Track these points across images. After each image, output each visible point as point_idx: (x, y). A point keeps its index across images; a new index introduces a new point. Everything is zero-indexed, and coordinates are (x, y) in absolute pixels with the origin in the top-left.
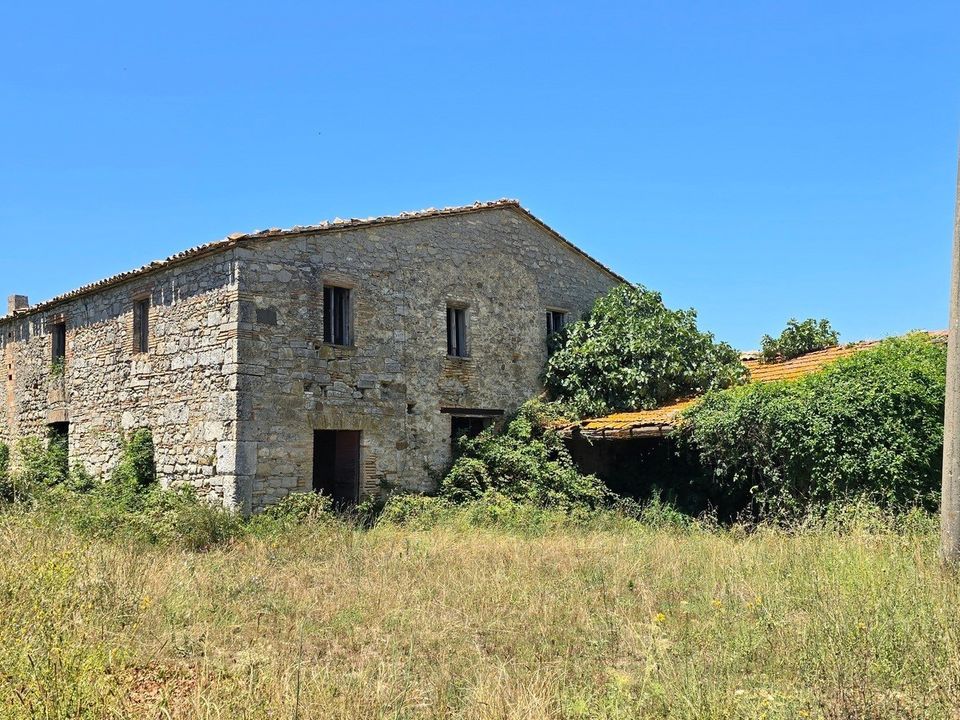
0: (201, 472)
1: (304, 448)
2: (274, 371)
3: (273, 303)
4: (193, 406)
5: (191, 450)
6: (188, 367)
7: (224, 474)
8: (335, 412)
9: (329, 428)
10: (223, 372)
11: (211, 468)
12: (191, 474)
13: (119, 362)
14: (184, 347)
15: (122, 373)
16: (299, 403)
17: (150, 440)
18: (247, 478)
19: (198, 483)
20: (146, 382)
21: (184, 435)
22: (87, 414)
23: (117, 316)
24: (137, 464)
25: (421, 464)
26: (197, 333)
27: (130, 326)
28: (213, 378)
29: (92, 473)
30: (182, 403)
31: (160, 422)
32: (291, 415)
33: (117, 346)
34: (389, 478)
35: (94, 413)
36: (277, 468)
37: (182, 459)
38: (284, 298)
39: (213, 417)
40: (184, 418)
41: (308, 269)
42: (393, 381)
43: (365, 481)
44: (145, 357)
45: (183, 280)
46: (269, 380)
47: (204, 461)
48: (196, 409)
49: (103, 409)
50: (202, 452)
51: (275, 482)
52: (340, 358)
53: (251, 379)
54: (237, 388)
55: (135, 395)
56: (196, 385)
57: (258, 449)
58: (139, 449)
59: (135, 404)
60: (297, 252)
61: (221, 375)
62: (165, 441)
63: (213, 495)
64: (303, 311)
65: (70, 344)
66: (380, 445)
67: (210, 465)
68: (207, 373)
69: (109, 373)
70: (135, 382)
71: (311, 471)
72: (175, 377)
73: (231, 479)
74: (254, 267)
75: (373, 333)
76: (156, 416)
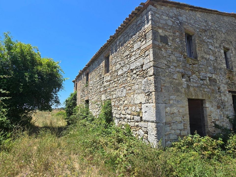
0: (133, 119)
1: (184, 108)
2: (169, 67)
3: (166, 34)
4: (128, 89)
5: (128, 108)
6: (125, 72)
7: (148, 121)
8: (195, 90)
9: (193, 98)
10: (144, 68)
11: (139, 117)
12: (128, 119)
13: (101, 79)
14: (123, 65)
15: (101, 82)
16: (180, 84)
17: (110, 104)
18: (162, 124)
19: (132, 124)
20: (109, 83)
21: (124, 101)
22: (93, 97)
23: (100, 64)
24: (106, 114)
25: (226, 116)
26: (129, 56)
27: (104, 66)
28: (138, 73)
29: (94, 115)
30: (123, 88)
31: (114, 97)
32: (178, 91)
33: (100, 74)
34: (217, 123)
35: (95, 96)
36: (174, 118)
37: (123, 112)
38: (170, 32)
39: (139, 92)
40: (124, 94)
41: (178, 22)
42: (212, 77)
43: (209, 124)
44: (108, 74)
45: (122, 38)
46: (167, 71)
47: (135, 113)
48: (130, 90)
49: (97, 95)
50: (133, 109)
51: (174, 127)
52: (194, 64)
53: (160, 70)
54: (154, 74)
55: (105, 88)
56: (129, 79)
57: (166, 108)
58: (107, 108)
59: (105, 91)
60: (173, 14)
61: (143, 70)
62: (116, 104)
63: (141, 132)
64: (178, 40)
65: (89, 78)
66: (212, 107)
67: (138, 115)
68: (134, 72)
69: (98, 83)
70: (105, 84)
71: (189, 120)
72: (119, 78)
73: (154, 125)
74: (157, 15)
75: (203, 55)
76: (112, 95)
